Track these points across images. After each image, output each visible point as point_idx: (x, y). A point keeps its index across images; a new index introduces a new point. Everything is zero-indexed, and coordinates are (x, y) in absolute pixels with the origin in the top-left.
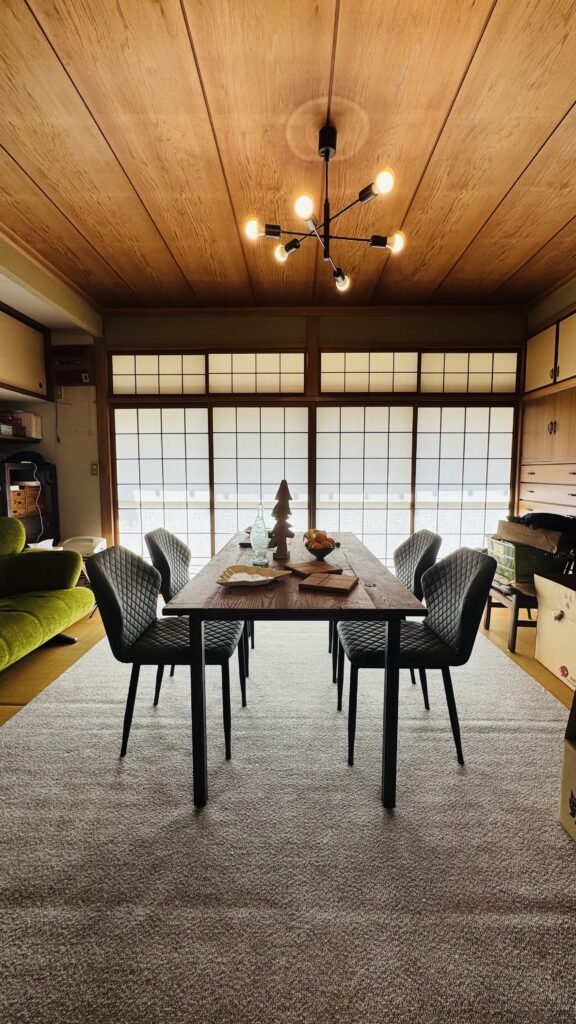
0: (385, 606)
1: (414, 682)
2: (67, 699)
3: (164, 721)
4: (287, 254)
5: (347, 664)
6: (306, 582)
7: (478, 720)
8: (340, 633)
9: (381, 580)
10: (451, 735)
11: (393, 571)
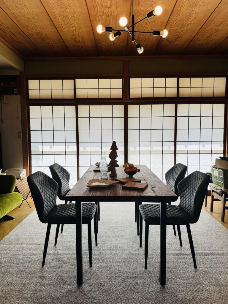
0: (160, 195)
1: (175, 235)
2: (14, 243)
3: (60, 252)
4: (115, 38)
5: (144, 223)
6: (125, 185)
7: (205, 250)
8: (140, 210)
9: (158, 185)
10: (191, 257)
11: (165, 183)
